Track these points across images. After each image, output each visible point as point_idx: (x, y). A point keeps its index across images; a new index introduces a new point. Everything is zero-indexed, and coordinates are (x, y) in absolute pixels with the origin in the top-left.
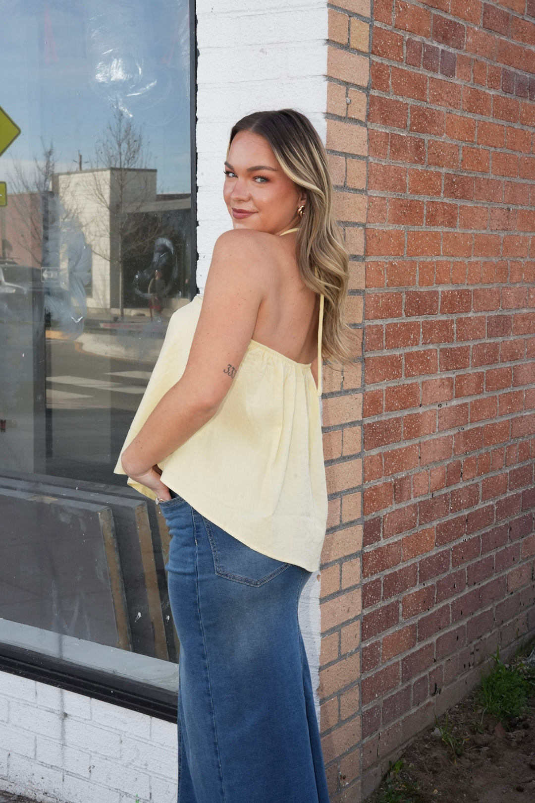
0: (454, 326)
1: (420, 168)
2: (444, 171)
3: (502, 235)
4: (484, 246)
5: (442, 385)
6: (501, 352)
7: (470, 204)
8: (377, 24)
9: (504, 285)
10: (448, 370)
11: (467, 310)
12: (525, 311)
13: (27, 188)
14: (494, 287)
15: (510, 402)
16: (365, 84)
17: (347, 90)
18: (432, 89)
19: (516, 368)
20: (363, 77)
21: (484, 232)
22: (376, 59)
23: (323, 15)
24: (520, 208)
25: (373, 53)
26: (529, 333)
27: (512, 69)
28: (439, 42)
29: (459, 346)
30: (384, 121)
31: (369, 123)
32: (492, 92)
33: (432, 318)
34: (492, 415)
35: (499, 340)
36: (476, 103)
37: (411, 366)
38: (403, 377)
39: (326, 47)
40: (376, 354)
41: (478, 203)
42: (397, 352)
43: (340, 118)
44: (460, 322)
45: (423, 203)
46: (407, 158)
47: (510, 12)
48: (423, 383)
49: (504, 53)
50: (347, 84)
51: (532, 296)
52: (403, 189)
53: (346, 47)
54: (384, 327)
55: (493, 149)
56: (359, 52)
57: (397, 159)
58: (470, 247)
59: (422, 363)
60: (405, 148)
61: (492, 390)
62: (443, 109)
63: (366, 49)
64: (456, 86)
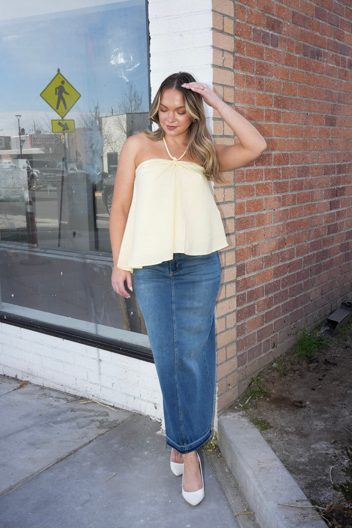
0: (281, 171)
1: (261, 93)
2: (274, 94)
3: (304, 127)
4: (295, 132)
5: (275, 200)
6: (305, 184)
7: (287, 111)
8: (238, 20)
9: (306, 151)
10: (278, 193)
11: (287, 164)
12: (316, 164)
13: (87, 125)
14: (301, 152)
15: (309, 209)
16: (232, 51)
17: (223, 53)
18: (267, 53)
19: (312, 192)
20: (231, 46)
21: (295, 125)
22: (238, 38)
23: (210, 16)
24: (313, 113)
25: (236, 35)
26: (319, 175)
27: (308, 44)
28: (270, 30)
29: (283, 181)
30: (243, 69)
31: (235, 70)
32: (298, 56)
33: (269, 167)
34: (301, 215)
35: (304, 178)
36: (289, 61)
37: (259, 190)
38: (255, 196)
39: (212, 31)
40: (241, 184)
41: (291, 110)
42: (252, 184)
43: (220, 67)
44: (283, 169)
45: (263, 110)
46: (254, 87)
47: (306, 16)
48: (265, 199)
49: (303, 36)
50: (223, 50)
51: (320, 157)
52: (253, 103)
53: (222, 32)
54: (245, 171)
55: (299, 84)
56: (229, 34)
57: (250, 88)
58: (288, 132)
59: (264, 189)
60: (254, 82)
61: (301, 203)
62: (273, 64)
63: (232, 33)
64: (279, 52)
